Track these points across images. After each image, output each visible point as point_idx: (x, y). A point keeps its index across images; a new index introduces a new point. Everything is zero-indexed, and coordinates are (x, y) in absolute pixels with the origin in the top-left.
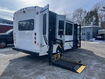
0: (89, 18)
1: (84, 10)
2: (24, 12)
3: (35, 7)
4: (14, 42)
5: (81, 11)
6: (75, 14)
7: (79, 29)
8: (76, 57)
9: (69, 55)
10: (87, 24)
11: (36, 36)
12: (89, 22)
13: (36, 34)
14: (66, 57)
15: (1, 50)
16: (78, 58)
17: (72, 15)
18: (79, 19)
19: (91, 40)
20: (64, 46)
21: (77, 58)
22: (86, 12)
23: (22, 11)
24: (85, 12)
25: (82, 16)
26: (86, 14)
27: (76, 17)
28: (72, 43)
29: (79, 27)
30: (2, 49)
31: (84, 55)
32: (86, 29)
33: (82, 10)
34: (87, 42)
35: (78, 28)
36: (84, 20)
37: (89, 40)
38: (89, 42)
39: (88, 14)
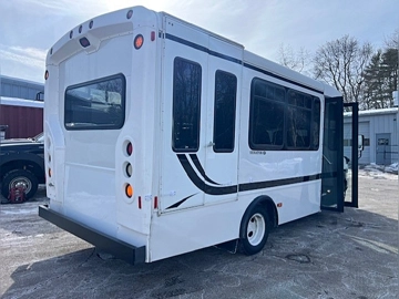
0: (381, 76)
1: (360, 46)
2: (85, 42)
3: (130, 13)
4: (48, 179)
5: (348, 49)
6: (323, 60)
7: (351, 121)
8: (338, 262)
9: (303, 245)
10: (374, 99)
11: (129, 159)
12: (380, 92)
13: (129, 149)
14: (288, 257)
15: (7, 212)
16: (350, 267)
17: (312, 66)
18: (342, 80)
19: (394, 165)
20: (280, 205)
21: (346, 271)
22: (369, 52)
23: (77, 35)
24: (366, 52)
25: (352, 70)
26: (369, 62)
27: (329, 73)
28: (315, 187)
29: (351, 113)
30: (12, 207)
31: (379, 246)
32: (371, 119)
33: (353, 45)
34: (380, 174)
35: (347, 117)
36: (363, 84)
37: (387, 168)
38: (386, 175)
39: (376, 59)
